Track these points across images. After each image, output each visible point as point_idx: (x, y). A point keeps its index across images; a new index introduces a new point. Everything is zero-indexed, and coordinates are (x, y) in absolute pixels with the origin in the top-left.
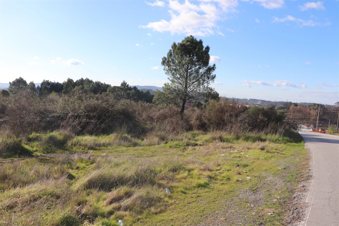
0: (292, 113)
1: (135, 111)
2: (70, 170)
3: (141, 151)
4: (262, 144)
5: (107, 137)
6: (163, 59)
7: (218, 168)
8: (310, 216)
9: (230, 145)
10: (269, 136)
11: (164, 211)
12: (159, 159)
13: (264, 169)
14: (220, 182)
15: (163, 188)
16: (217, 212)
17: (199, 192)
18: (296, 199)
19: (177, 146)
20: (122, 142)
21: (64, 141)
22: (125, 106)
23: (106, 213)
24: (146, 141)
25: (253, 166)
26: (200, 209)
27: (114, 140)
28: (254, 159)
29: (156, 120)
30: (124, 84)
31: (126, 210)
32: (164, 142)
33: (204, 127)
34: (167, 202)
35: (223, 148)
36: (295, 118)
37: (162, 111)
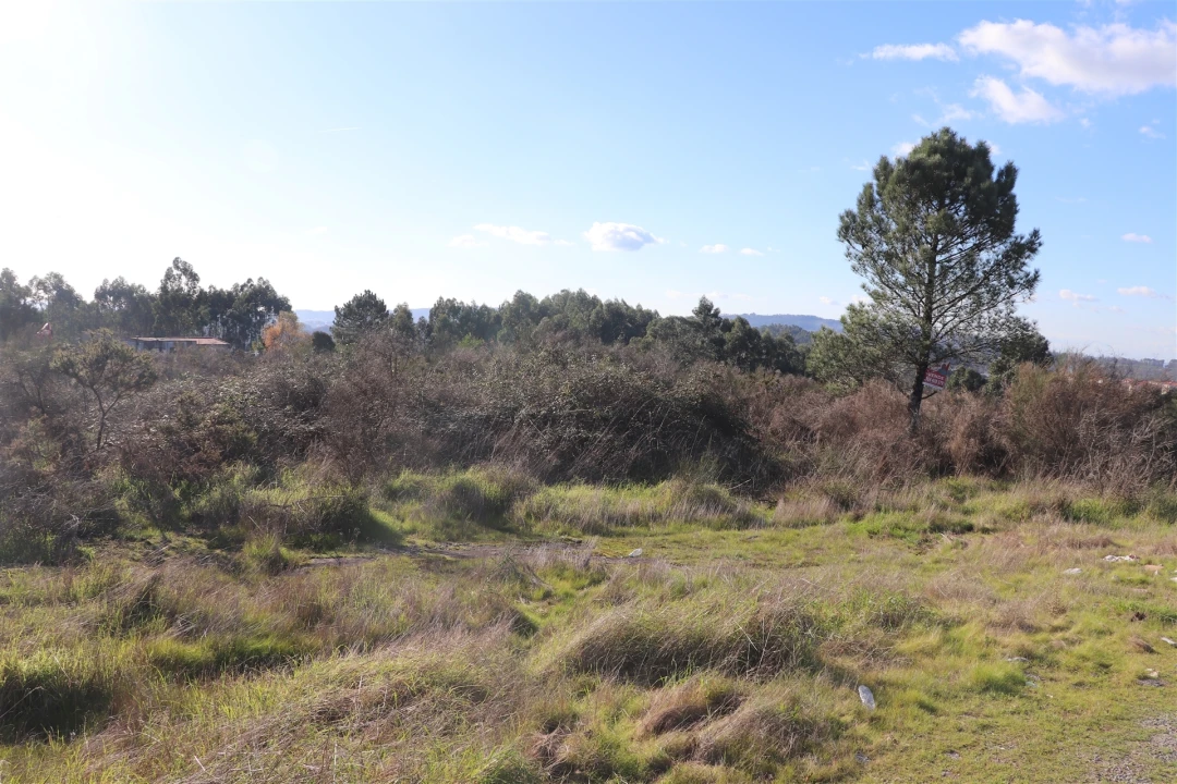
1: (745, 402)
2: (522, 600)
3: (766, 546)
5: (648, 491)
6: (842, 218)
7: (1059, 621)
9: (1101, 533)
11: (851, 774)
12: (834, 576)
14: (1070, 676)
15: (851, 687)
17: (986, 711)
19: (896, 532)
20: (701, 511)
21: (502, 502)
22: (712, 385)
23: (643, 765)
24: (783, 510)
27: (673, 504)
29: (818, 436)
30: (705, 309)
31: (713, 757)
32: (851, 514)
33: (995, 463)
34: (864, 739)
35: (1075, 544)
37: (840, 404)
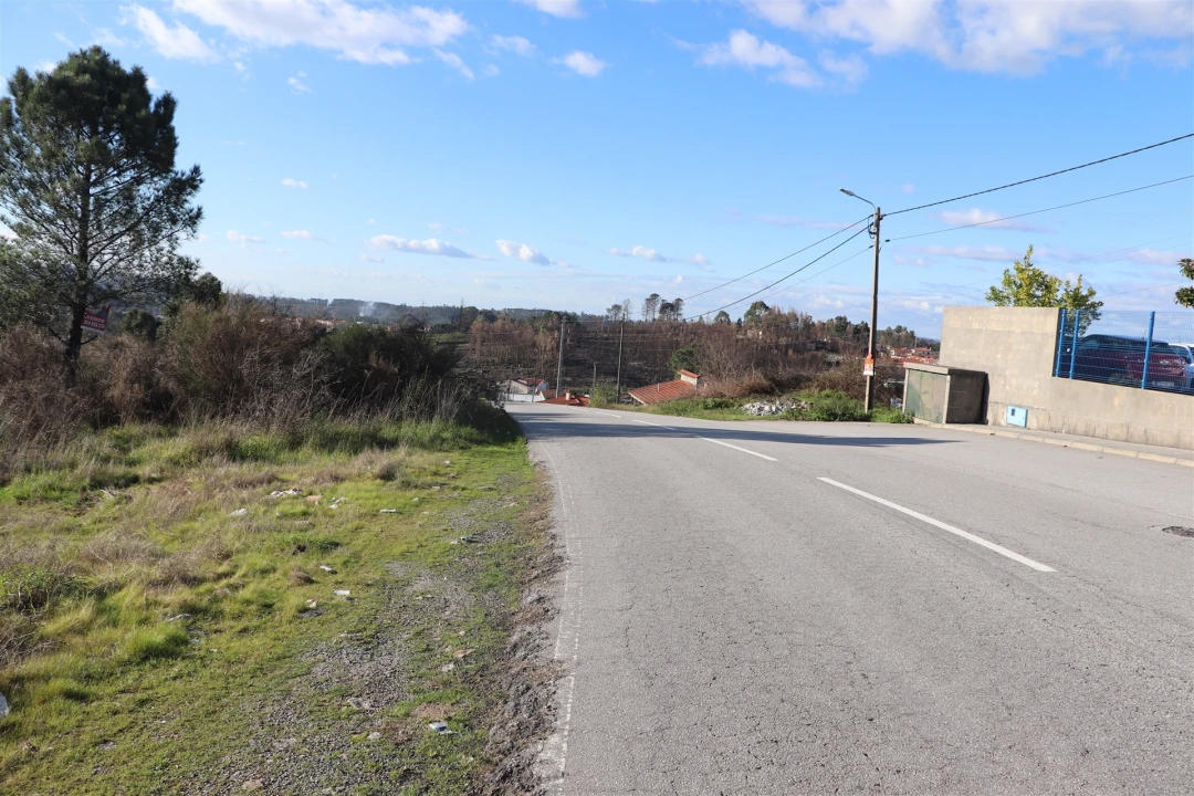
0: (479, 342)
4: (384, 459)
7: (224, 568)
8: (574, 711)
9: (266, 469)
10: (407, 429)
13: (397, 550)
14: (232, 623)
16: (226, 760)
17: (145, 683)
18: (520, 653)
19: (48, 495)
25: (358, 543)
26: (150, 763)
28: (360, 516)
33: (162, 409)
35: (240, 485)
36: (490, 359)
